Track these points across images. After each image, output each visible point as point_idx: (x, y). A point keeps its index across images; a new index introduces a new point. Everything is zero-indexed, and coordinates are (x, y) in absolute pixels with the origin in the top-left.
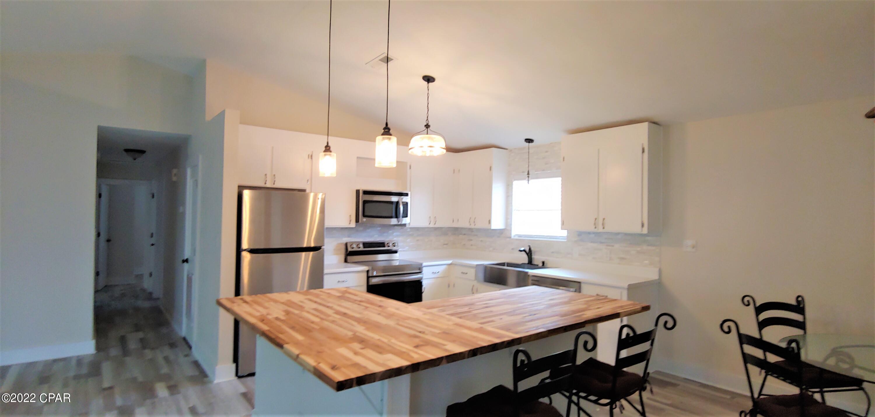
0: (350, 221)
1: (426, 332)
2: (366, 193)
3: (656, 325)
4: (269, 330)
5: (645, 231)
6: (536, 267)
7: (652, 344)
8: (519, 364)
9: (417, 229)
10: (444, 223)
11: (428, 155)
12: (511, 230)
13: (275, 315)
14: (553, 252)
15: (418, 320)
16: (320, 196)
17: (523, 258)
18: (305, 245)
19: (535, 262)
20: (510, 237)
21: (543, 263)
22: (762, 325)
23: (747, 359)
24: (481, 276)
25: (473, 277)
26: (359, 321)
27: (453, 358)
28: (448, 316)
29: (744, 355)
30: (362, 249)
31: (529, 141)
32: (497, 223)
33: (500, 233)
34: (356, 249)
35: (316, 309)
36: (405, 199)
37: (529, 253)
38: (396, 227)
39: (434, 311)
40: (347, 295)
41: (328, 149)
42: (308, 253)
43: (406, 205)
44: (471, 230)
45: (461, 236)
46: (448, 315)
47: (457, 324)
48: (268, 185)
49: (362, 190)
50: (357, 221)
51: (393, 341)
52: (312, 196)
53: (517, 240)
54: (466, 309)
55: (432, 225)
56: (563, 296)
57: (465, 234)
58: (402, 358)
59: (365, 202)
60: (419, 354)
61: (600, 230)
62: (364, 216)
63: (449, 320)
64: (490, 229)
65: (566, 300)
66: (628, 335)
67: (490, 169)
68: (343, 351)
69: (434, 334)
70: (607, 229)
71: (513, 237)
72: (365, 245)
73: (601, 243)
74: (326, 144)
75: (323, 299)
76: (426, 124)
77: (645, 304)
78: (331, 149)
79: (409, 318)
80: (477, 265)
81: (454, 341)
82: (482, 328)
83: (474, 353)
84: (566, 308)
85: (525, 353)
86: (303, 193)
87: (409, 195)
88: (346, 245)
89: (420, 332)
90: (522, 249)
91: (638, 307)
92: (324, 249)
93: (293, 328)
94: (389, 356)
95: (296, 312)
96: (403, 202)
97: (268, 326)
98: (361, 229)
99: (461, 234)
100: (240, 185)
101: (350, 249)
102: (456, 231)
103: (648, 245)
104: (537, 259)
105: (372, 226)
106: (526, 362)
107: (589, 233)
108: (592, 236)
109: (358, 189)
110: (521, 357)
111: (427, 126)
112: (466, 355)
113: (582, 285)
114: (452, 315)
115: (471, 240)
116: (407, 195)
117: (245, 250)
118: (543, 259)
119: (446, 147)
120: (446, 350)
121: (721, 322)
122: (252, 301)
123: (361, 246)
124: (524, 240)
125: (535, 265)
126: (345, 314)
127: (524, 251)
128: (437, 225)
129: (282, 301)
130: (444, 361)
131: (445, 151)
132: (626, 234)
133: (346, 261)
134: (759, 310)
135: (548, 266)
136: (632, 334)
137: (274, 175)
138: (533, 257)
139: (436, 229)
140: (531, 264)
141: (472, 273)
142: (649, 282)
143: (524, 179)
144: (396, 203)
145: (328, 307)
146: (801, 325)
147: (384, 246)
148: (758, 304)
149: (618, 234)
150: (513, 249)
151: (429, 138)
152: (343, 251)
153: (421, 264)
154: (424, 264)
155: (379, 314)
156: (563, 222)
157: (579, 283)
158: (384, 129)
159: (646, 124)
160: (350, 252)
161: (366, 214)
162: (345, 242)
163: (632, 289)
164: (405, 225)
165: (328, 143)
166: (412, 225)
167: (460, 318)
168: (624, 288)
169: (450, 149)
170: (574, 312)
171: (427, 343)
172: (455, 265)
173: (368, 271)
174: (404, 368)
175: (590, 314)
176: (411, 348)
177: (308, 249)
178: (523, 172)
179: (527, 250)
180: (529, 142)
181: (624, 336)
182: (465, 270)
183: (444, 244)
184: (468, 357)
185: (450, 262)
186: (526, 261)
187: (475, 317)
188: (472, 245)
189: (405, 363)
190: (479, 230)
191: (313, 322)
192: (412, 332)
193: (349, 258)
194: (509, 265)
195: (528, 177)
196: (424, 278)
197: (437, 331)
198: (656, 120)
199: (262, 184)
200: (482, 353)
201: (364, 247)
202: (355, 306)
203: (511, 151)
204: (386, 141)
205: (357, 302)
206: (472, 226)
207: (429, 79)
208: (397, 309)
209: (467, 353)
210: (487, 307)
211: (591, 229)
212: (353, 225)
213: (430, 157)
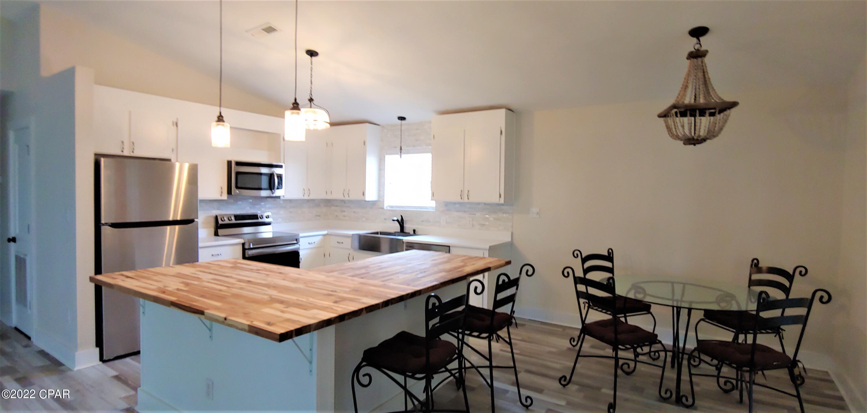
0: (222, 192)
1: (338, 291)
2: (238, 164)
3: (520, 273)
4: (177, 300)
5: (502, 201)
6: (408, 234)
7: (517, 289)
8: (430, 307)
9: (290, 201)
10: (318, 194)
11: (312, 129)
12: (384, 202)
13: (176, 287)
14: (422, 221)
15: (324, 282)
16: (186, 166)
17: (396, 227)
18: (171, 219)
19: (406, 230)
20: (383, 208)
21: (414, 231)
22: (586, 271)
23: (579, 295)
24: (356, 244)
25: (349, 246)
26: (268, 286)
27: (371, 309)
28: (350, 278)
29: (577, 291)
30: (234, 221)
31: (402, 118)
32: (371, 195)
33: (373, 204)
34: (227, 222)
35: (213, 279)
36: (277, 171)
37: (401, 223)
38: (268, 199)
39: (335, 274)
40: (239, 265)
41: (220, 119)
42: (173, 227)
43: (280, 177)
44: (342, 201)
45: (333, 208)
46: (350, 276)
47: (362, 283)
48: (126, 153)
49: (234, 161)
50: (229, 192)
51: (311, 299)
52: (177, 165)
53: (389, 210)
54: (363, 271)
55: (306, 197)
56: (442, 257)
57: (337, 206)
58: (328, 312)
59: (238, 174)
60: (340, 307)
61: (466, 200)
62: (237, 187)
63: (353, 280)
64: (365, 201)
65: (445, 260)
66: (504, 281)
67: (364, 144)
68: (267, 310)
69: (345, 292)
70: (471, 200)
71: (385, 208)
72: (237, 217)
73: (465, 212)
74: (219, 114)
75: (215, 270)
76: (309, 98)
77: (508, 260)
78: (225, 119)
79: (314, 281)
80: (353, 235)
81: (366, 296)
82: (384, 284)
83: (387, 303)
84: (448, 266)
85: (436, 297)
86: (168, 162)
87: (284, 167)
88: (216, 218)
89: (332, 291)
90: (395, 219)
91: (503, 262)
92: (197, 222)
93: (202, 296)
94: (315, 311)
95: (196, 283)
96: (277, 174)
97: (176, 297)
98: (232, 201)
99: (333, 206)
100: (96, 153)
101: (220, 222)
102: (328, 203)
103: (503, 213)
104: (408, 227)
105: (244, 198)
106: (437, 304)
107: (455, 203)
108: (458, 206)
109: (230, 159)
110: (433, 300)
111: (311, 100)
112: (381, 306)
113: (451, 248)
114: (353, 276)
115: (344, 211)
116: (281, 167)
117: (106, 224)
118: (414, 227)
119: (330, 122)
120: (364, 303)
121: (562, 269)
122: (136, 276)
123: (233, 218)
124: (396, 210)
125: (406, 233)
126: (249, 282)
127: (398, 221)
128: (311, 197)
129: (172, 274)
130: (364, 311)
131: (328, 125)
132: (485, 204)
133: (216, 234)
134: (584, 260)
135: (419, 233)
136: (507, 280)
137: (133, 143)
138: (405, 225)
139: (308, 201)
140: (402, 231)
141: (348, 243)
142: (503, 244)
143: (397, 154)
144: (269, 175)
145: (227, 277)
146: (610, 270)
147: (258, 219)
148: (583, 256)
149: (479, 204)
150: (385, 219)
151: (315, 112)
152: (213, 224)
153: (298, 235)
154: (301, 235)
155: (284, 280)
156: (433, 193)
157: (449, 247)
158: (293, 104)
159: (503, 111)
160: (222, 225)
161: (239, 185)
162: (214, 215)
163: (493, 250)
164: (279, 197)
165: (220, 113)
166: (288, 197)
167: (362, 278)
168: (485, 249)
169: (332, 124)
170: (456, 268)
171: (343, 299)
172: (331, 235)
173: (243, 244)
174: (333, 319)
175: (469, 269)
176: (332, 304)
177: (174, 223)
178: (396, 147)
179: (400, 219)
180: (401, 120)
181: (500, 282)
182: (340, 240)
183: (317, 216)
184: (382, 307)
185: (325, 232)
186: (399, 230)
187: (374, 277)
188: (344, 216)
189: (333, 315)
190: (351, 202)
191: (220, 290)
192: (326, 292)
193: (220, 231)
194: (382, 233)
195: (401, 152)
196: (301, 248)
197: (348, 290)
198: (511, 108)
199: (118, 152)
200: (392, 304)
201: (236, 220)
202: (255, 274)
203: (383, 127)
204: (295, 115)
205: (254, 271)
206: (347, 198)
207: (312, 53)
208: (300, 274)
209: (381, 304)
210: (380, 269)
211: (458, 199)
212: (225, 197)
213: (314, 130)
